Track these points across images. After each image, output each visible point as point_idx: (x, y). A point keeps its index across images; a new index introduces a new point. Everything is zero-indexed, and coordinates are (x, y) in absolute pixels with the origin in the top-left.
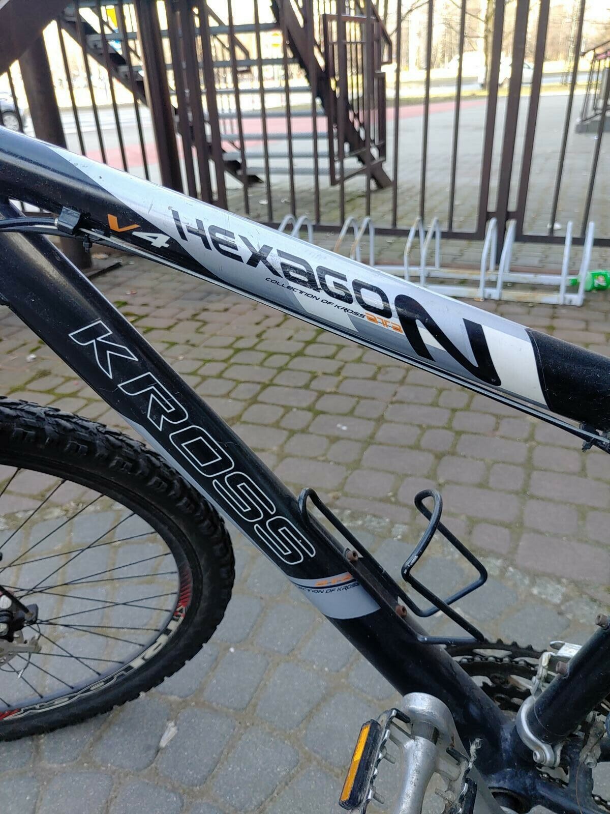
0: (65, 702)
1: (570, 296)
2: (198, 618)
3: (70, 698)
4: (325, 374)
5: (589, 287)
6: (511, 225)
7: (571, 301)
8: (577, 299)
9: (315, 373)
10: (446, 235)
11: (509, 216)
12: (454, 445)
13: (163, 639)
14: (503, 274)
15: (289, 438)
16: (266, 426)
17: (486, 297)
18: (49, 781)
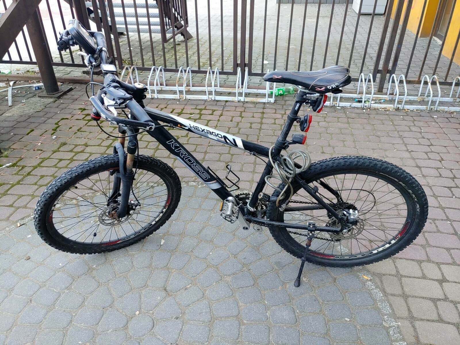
0: (133, 236)
1: (270, 99)
2: (171, 207)
3: (135, 235)
4: (182, 136)
5: (277, 95)
6: (247, 69)
7: (270, 101)
8: (272, 100)
9: (178, 136)
10: (221, 73)
11: (245, 65)
12: (231, 159)
13: (161, 215)
14: (245, 90)
15: (174, 161)
16: (165, 158)
17: (239, 100)
18: (133, 256)
